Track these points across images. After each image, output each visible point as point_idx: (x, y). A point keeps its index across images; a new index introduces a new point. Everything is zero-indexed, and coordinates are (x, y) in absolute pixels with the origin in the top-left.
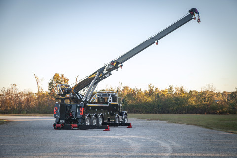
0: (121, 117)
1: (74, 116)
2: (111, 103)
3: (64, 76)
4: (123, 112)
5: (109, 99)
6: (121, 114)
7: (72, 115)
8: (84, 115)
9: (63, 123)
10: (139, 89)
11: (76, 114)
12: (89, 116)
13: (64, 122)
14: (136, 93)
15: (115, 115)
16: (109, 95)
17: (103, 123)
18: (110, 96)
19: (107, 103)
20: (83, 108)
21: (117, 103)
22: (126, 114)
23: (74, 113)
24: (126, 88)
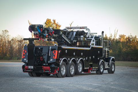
0: (106, 63)
1: (46, 60)
2: (94, 46)
3: (56, 22)
4: (110, 58)
5: (92, 42)
6: (107, 60)
7: (44, 59)
8: (58, 60)
9: (31, 69)
10: (134, 36)
11: (49, 58)
12: (64, 60)
13: (32, 67)
14: (131, 40)
15: (99, 61)
16: (92, 37)
17: (83, 70)
18: (93, 39)
19: (89, 47)
20: (57, 51)
21: (102, 47)
22: (113, 60)
23: (45, 57)
24: (122, 36)
